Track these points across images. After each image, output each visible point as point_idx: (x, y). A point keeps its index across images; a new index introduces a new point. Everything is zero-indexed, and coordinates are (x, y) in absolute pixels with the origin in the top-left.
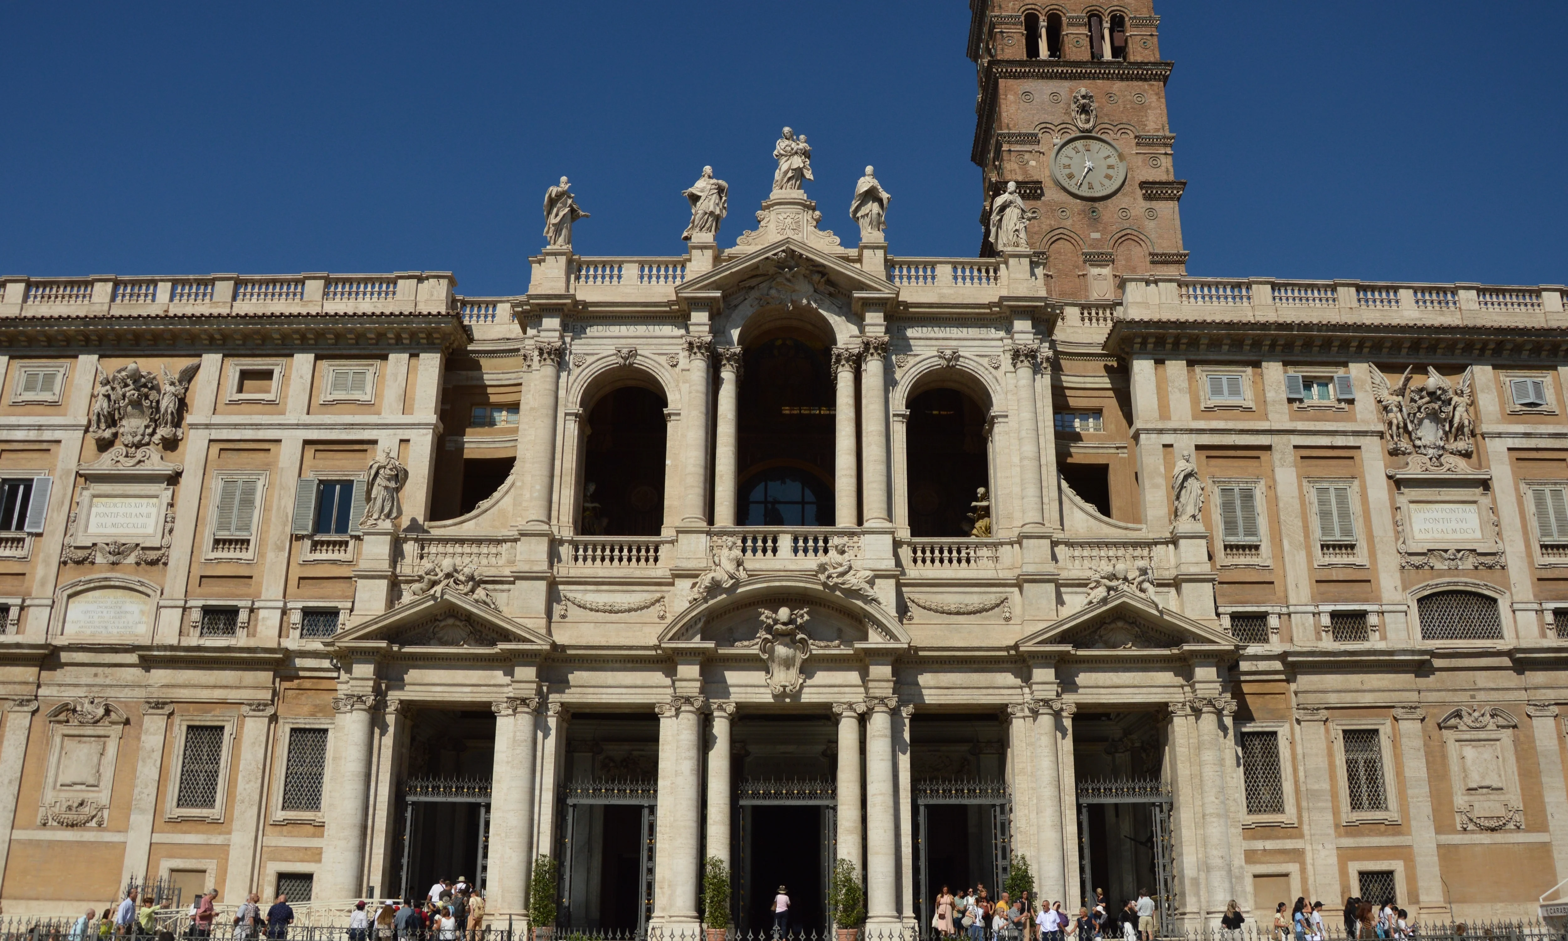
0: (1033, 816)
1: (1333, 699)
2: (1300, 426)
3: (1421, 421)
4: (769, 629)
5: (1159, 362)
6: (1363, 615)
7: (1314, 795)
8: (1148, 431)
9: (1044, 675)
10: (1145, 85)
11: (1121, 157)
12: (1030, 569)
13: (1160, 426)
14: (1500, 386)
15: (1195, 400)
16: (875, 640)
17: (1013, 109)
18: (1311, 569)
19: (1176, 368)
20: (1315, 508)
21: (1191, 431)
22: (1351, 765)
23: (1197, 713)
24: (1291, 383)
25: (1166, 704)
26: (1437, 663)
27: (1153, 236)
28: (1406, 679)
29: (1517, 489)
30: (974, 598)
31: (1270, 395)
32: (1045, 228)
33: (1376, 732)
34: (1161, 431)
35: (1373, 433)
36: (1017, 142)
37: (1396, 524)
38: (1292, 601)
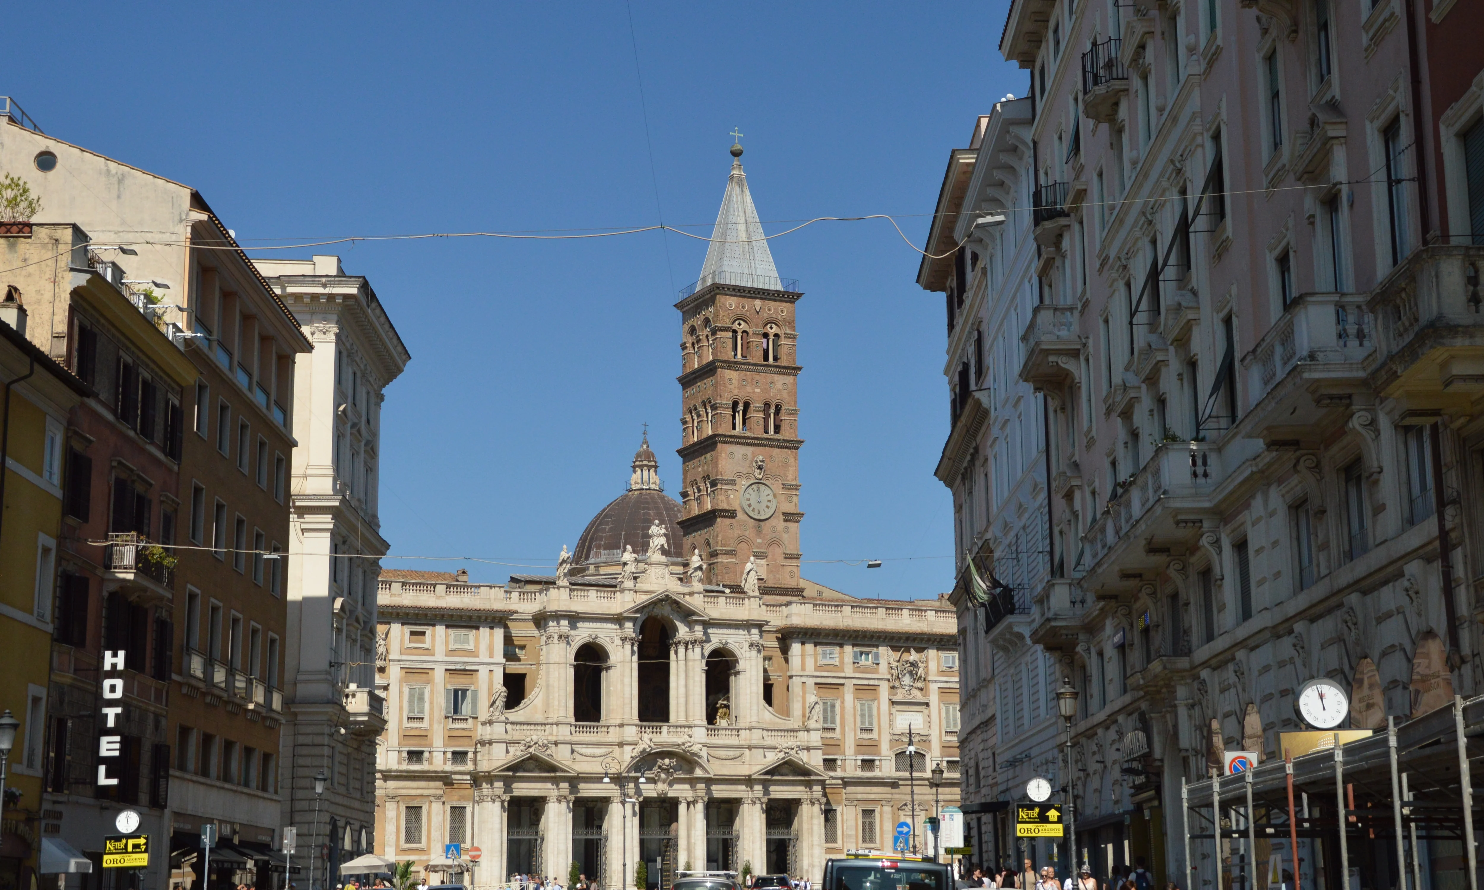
0: (751, 844)
1: (860, 797)
2: (857, 675)
3: (905, 674)
4: (660, 767)
5: (803, 643)
6: (873, 761)
7: (849, 836)
8: (796, 676)
9: (758, 788)
10: (789, 451)
11: (775, 496)
12: (754, 742)
13: (801, 674)
14: (938, 658)
15: (816, 661)
16: (698, 773)
17: (724, 462)
18: (855, 740)
19: (809, 647)
20: (859, 713)
21: (813, 676)
22: (864, 823)
23: (813, 803)
24: (855, 653)
25: (800, 799)
26: (901, 782)
27: (786, 542)
28: (888, 789)
29: (939, 706)
30: (731, 753)
31: (846, 660)
32: (736, 535)
33: (874, 811)
34: (801, 676)
35: (885, 679)
36: (725, 484)
37: (890, 721)
38: (847, 754)
